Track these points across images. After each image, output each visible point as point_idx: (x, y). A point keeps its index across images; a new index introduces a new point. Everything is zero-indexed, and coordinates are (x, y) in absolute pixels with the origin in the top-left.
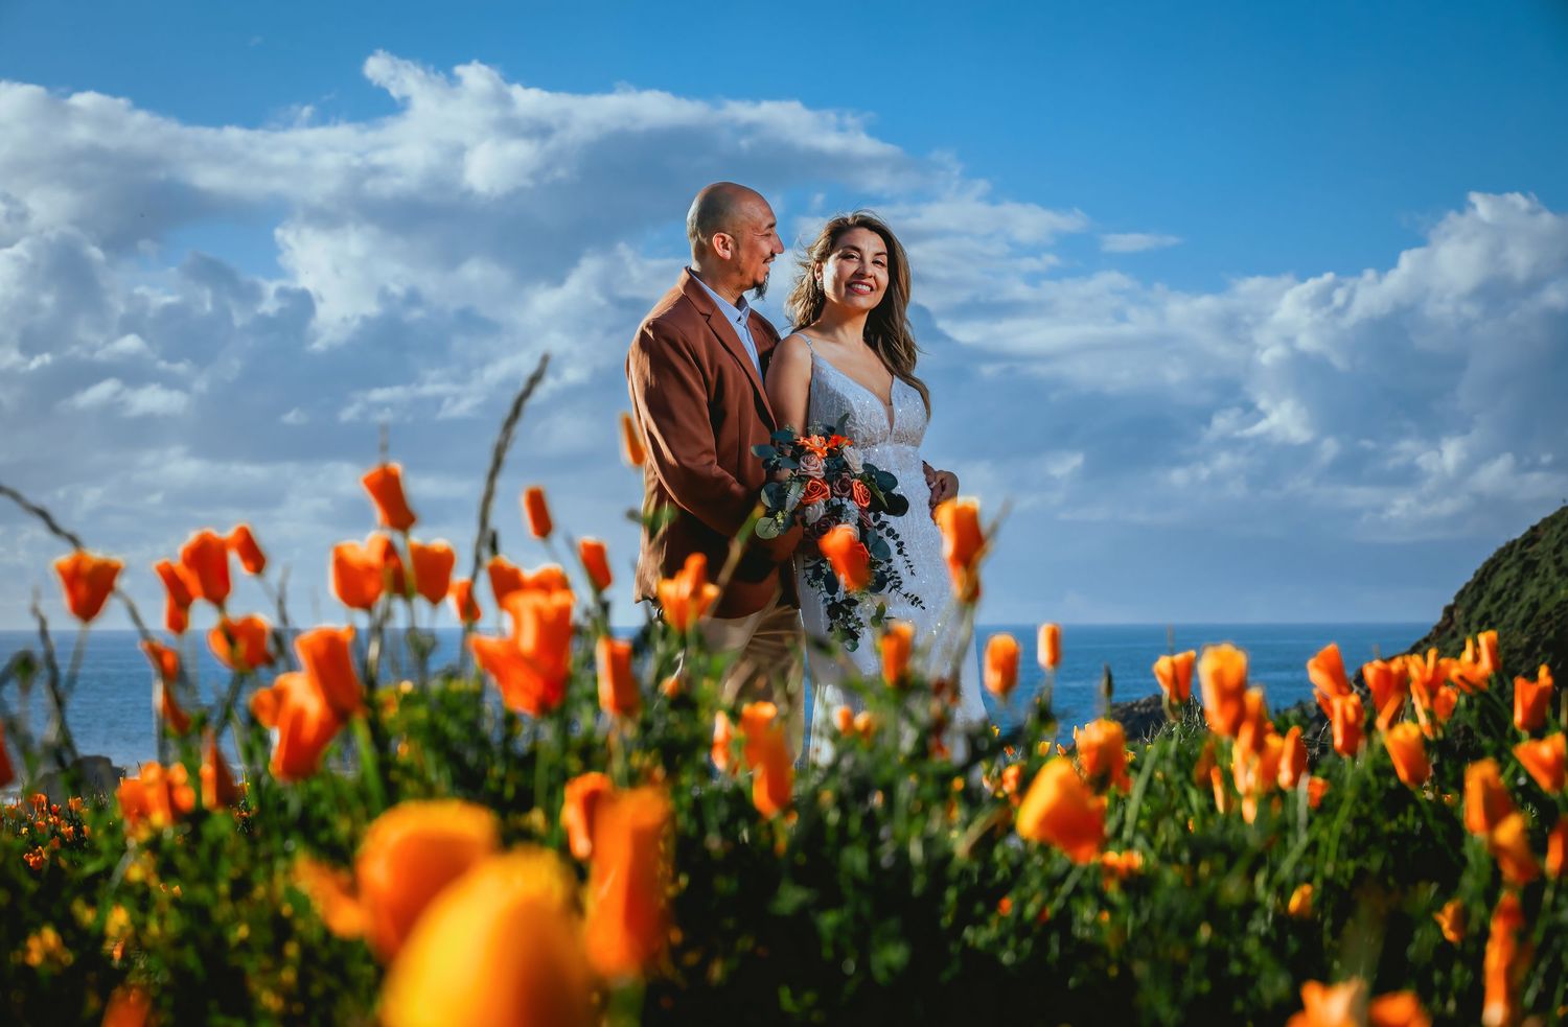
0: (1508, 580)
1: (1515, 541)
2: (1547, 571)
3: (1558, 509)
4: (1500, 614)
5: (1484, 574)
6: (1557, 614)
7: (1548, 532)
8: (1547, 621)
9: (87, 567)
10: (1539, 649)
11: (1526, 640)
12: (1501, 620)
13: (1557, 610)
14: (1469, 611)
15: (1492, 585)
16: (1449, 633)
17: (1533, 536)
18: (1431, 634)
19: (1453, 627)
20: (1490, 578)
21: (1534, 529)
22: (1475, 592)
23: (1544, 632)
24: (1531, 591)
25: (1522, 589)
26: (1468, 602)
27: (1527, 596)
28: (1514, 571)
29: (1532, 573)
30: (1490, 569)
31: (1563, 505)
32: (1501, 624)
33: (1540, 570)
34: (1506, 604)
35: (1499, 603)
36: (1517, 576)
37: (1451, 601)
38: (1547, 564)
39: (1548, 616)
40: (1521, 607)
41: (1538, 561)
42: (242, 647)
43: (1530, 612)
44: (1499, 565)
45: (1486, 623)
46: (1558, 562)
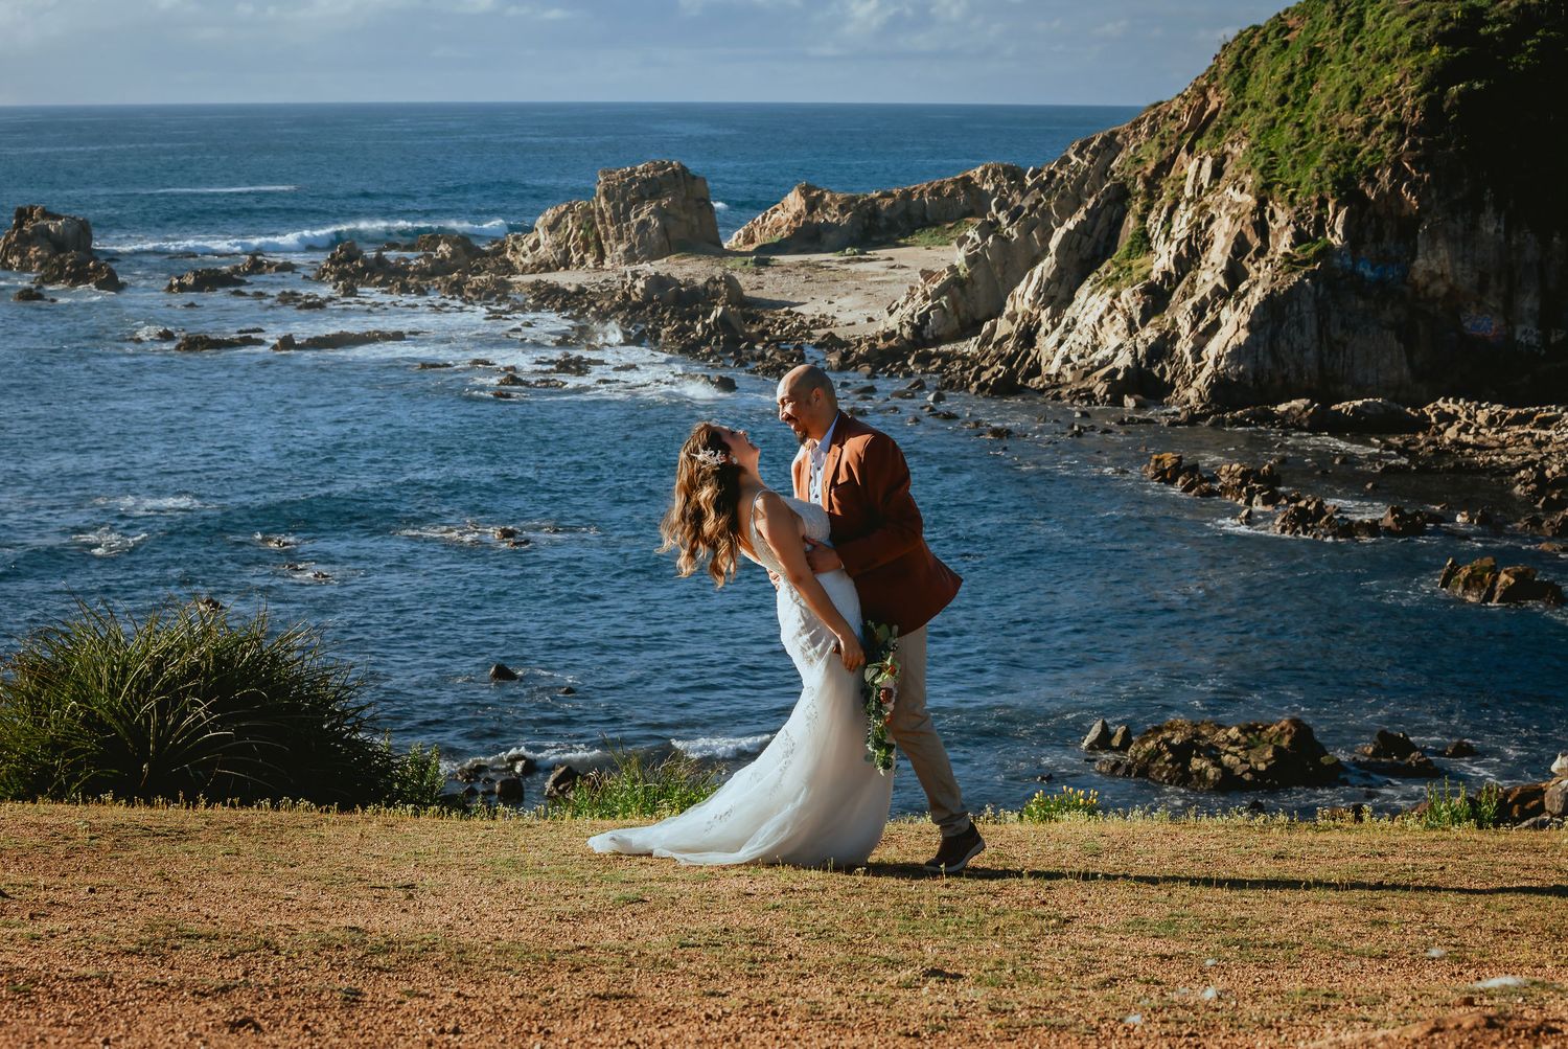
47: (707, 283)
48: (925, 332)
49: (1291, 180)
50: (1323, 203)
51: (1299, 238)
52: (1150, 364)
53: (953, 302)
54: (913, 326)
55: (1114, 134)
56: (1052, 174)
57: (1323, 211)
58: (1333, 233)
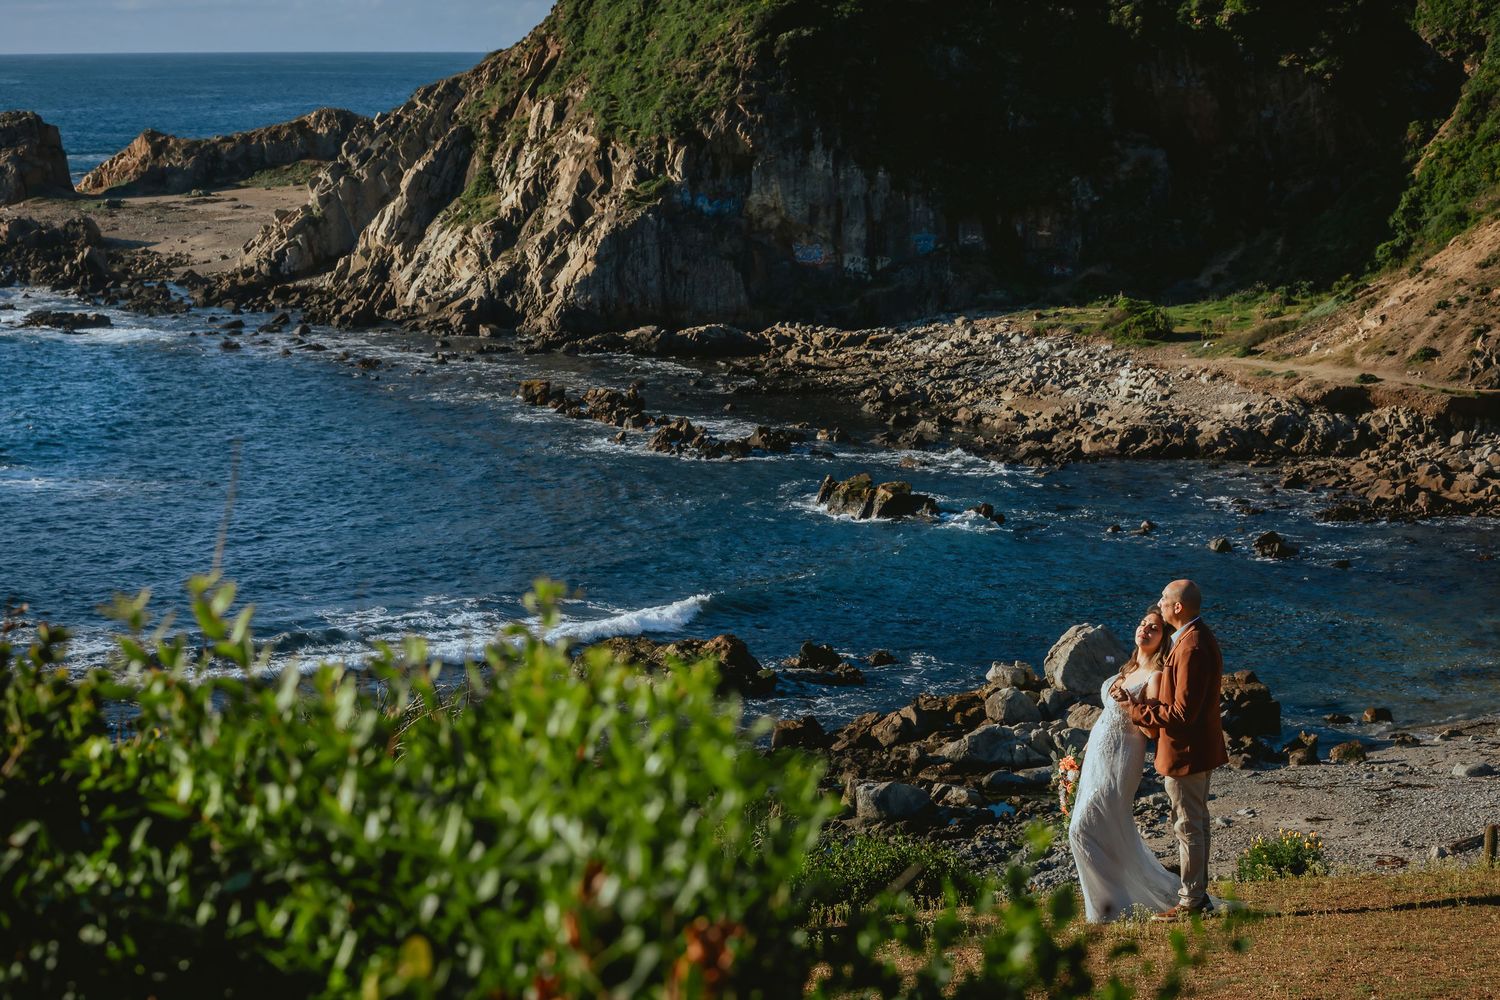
47: (67, 225)
48: (282, 269)
49: (632, 122)
50: (663, 143)
51: (641, 176)
52: (502, 295)
53: (308, 239)
54: (271, 263)
55: (457, 81)
56: (398, 119)
57: (663, 150)
58: (673, 171)
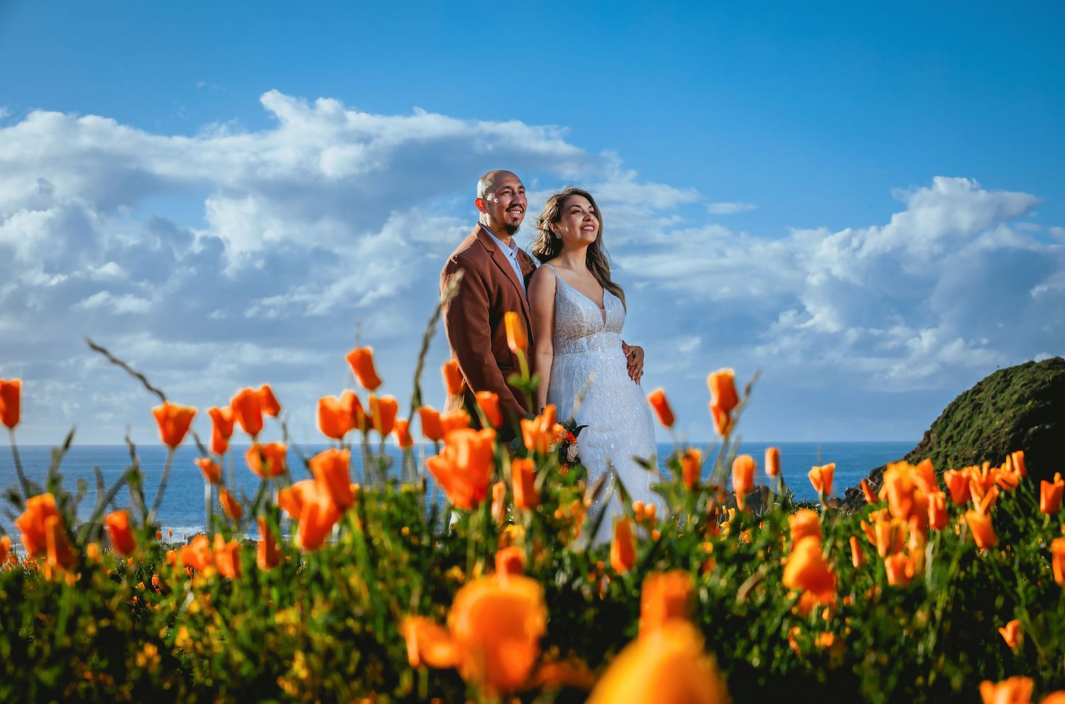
0: (964, 415)
1: (968, 392)
2: (987, 409)
3: (994, 371)
4: (959, 436)
5: (949, 412)
6: (994, 436)
7: (989, 386)
8: (987, 441)
9: (173, 413)
10: (983, 458)
11: (975, 452)
12: (960, 440)
13: (994, 434)
14: (940, 434)
15: (954, 418)
16: (927, 448)
17: (978, 389)
18: (916, 449)
19: (930, 444)
20: (952, 414)
21: (980, 384)
22: (944, 423)
23: (986, 448)
24: (978, 422)
25: (972, 421)
26: (939, 428)
27: (976, 425)
28: (968, 410)
29: (978, 411)
30: (953, 409)
31: (997, 369)
32: (960, 443)
33: (983, 409)
34: (963, 430)
35: (958, 429)
36: (969, 413)
37: (929, 429)
38: (987, 406)
39: (989, 438)
40: (972, 432)
41: (982, 404)
42: (270, 463)
43: (978, 435)
44: (958, 406)
45: (950, 442)
46: (994, 404)
